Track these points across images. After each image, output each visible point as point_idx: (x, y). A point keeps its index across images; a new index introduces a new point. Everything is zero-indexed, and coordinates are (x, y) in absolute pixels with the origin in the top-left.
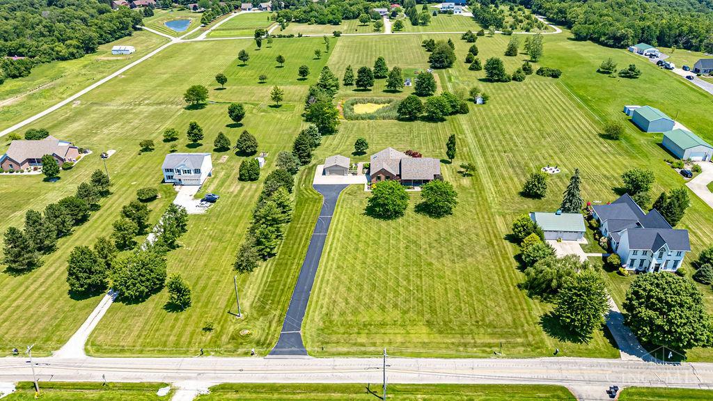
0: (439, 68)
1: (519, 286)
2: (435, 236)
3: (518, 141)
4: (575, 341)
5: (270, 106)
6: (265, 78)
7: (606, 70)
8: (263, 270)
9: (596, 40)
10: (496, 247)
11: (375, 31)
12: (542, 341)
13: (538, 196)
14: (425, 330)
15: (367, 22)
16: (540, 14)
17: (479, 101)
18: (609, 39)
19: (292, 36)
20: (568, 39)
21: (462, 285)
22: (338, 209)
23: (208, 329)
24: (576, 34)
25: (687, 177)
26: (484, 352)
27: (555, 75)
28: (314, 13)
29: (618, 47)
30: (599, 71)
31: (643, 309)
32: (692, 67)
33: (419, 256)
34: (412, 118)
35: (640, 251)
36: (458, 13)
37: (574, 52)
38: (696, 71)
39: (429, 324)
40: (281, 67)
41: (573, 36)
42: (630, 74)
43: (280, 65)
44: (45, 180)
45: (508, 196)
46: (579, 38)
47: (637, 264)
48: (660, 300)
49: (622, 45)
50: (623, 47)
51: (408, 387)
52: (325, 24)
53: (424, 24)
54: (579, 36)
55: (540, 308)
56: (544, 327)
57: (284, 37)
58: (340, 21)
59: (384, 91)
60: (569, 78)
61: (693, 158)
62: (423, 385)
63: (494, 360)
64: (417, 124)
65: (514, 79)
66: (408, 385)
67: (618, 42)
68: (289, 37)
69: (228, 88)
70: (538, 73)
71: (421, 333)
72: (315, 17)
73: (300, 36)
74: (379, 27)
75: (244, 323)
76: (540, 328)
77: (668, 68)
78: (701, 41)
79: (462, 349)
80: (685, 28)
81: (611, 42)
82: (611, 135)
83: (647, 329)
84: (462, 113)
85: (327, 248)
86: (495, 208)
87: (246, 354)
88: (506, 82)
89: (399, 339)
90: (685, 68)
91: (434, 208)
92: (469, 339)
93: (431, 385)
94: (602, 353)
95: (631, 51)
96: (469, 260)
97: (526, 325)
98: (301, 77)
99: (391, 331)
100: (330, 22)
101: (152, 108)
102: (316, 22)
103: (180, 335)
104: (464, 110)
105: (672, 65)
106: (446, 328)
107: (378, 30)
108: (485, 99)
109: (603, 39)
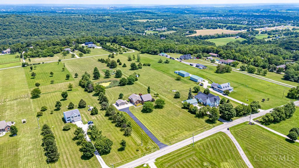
0: (113, 68)
1: (195, 117)
2: (167, 113)
3: (159, 85)
4: (215, 123)
5: (68, 91)
6: (53, 81)
7: (160, 62)
8: (133, 134)
9: (148, 53)
10: (182, 111)
12: (210, 126)
13: (179, 97)
14: (186, 132)
16: (122, 45)
17: (138, 76)
18: (152, 52)
19: (40, 63)
20: (139, 53)
21: (184, 121)
22: (134, 114)
23: (137, 151)
25: (202, 86)
26: (202, 131)
27: (149, 65)
28: (40, 53)
30: (158, 62)
31: (225, 112)
32: (179, 58)
33: (168, 118)
34: (124, 85)
35: (212, 103)
36: (96, 48)
37: (146, 57)
38: (181, 59)
39: (186, 130)
40: (52, 76)
41: (141, 52)
42: (167, 62)
45: (172, 99)
47: (212, 105)
48: (228, 109)
50: (157, 54)
51: (195, 143)
52: (47, 57)
53: (88, 53)
54: (143, 52)
55: (203, 120)
57: (36, 64)
58: (54, 55)
59: (104, 78)
60: (153, 66)
61: (200, 81)
62: (197, 141)
63: (205, 132)
64: (126, 86)
67: (155, 53)
68: (38, 64)
69: (40, 88)
70: (143, 65)
71: (187, 133)
73: (43, 63)
74: (73, 56)
75: (145, 146)
76: (206, 123)
77: (173, 59)
78: (174, 50)
79: (197, 133)
80: (169, 47)
81: (153, 53)
82: (178, 79)
83: (227, 115)
85: (144, 124)
86: (172, 103)
87: (154, 151)
88: (138, 69)
90: (177, 59)
91: (159, 106)
92: (197, 130)
94: (220, 124)
95: (160, 55)
96: (179, 115)
97: (204, 124)
98: (67, 79)
99: (180, 135)
103: (132, 155)
104: (136, 80)
105: (174, 58)
106: (190, 130)
108: (139, 75)
109: (150, 52)
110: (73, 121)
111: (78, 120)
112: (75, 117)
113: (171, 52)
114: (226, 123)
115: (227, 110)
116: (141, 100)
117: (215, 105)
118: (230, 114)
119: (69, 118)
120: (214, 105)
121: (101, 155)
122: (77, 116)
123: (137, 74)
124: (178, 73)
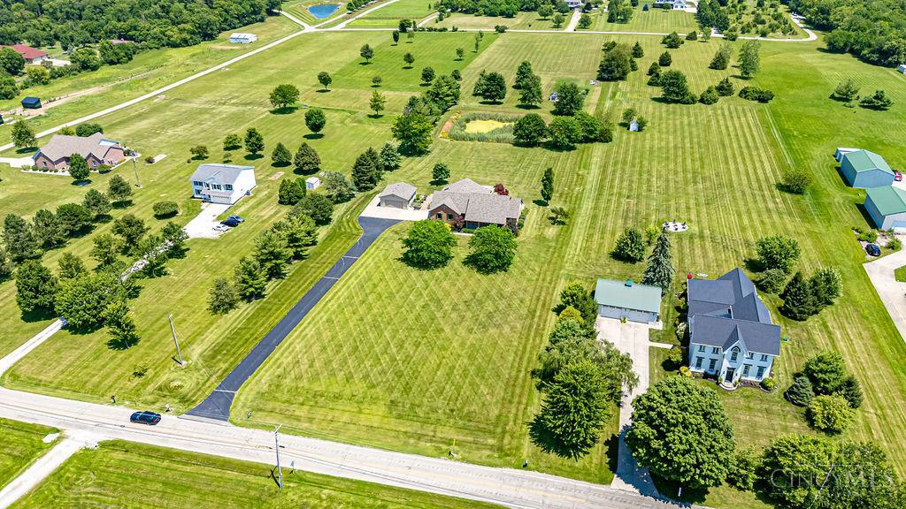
0: (607, 80)
1: (533, 373)
3: (655, 185)
4: (563, 453)
5: (369, 116)
6: (379, 81)
10: (536, 319)
11: (555, 27)
12: (519, 448)
13: (634, 259)
14: (383, 411)
15: (547, 15)
16: (799, 13)
17: (633, 126)
19: (445, 30)
20: (819, 49)
21: (463, 361)
22: (371, 250)
23: (139, 374)
24: (830, 44)
26: (437, 449)
27: (764, 99)
28: (483, 2)
29: (884, 65)
33: (434, 319)
34: (531, 144)
35: (708, 349)
36: (679, 8)
39: (392, 404)
40: (407, 68)
41: (825, 46)
42: (874, 103)
43: (408, 65)
44: (75, 183)
45: (593, 256)
46: (833, 49)
49: (890, 62)
50: (890, 65)
51: (319, 478)
52: (495, 16)
54: (834, 46)
56: (532, 430)
57: (435, 30)
58: (514, 14)
59: (514, 106)
60: (783, 103)
61: (897, 230)
62: (338, 478)
63: (443, 462)
65: (702, 101)
66: (322, 475)
67: (884, 57)
68: (441, 30)
69: (333, 90)
70: (740, 94)
72: (484, 6)
73: (455, 30)
74: (559, 23)
75: (182, 373)
76: (526, 429)
79: (411, 443)
81: (875, 57)
82: (794, 188)
84: (601, 141)
85: (328, 296)
86: (567, 270)
88: (688, 103)
89: (345, 418)
92: (429, 430)
93: (348, 480)
94: (589, 475)
95: (902, 71)
96: (492, 331)
97: (511, 423)
98: (424, 82)
99: (341, 407)
100: (502, 14)
101: (234, 109)
102: (485, 13)
103: (106, 377)
104: (605, 138)
107: (558, 27)
108: (641, 124)
109: (867, 51)
110: (207, 200)
111: (224, 200)
112: (215, 187)
114: (630, 487)
116: (461, 211)
117: (724, 369)
119: (201, 184)
121: (63, 328)
122: (218, 187)
123: (635, 119)
124: (840, 162)
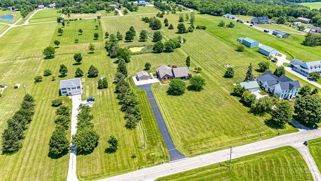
0: (156, 29)
1: (248, 112)
2: (203, 99)
3: (208, 56)
4: (282, 128)
5: (88, 53)
6: (78, 40)
7: (221, 25)
8: (139, 126)
9: (209, 14)
10: (230, 99)
11: (115, 15)
12: (270, 131)
13: (231, 77)
14: (226, 137)
15: (109, 11)
16: (180, 4)
17: (182, 42)
18: (215, 12)
19: (77, 20)
20: (198, 13)
21: (227, 116)
22: (155, 95)
23: (134, 157)
24: (201, 11)
25: (275, 62)
26: (253, 140)
27: (204, 28)
28: (81, 8)
30: (219, 26)
31: (305, 111)
32: (250, 21)
33: (203, 108)
34: (159, 52)
35: (285, 92)
36: (147, 5)
37: (204, 19)
38: (252, 23)
39: (226, 134)
40: (81, 34)
42: (231, 26)
45: (220, 79)
46: (202, 13)
47: (284, 96)
48: (312, 106)
49: (220, 15)
50: (221, 16)
51: (235, 160)
52: (88, 13)
53: (135, 11)
55: (261, 120)
56: (268, 126)
57: (73, 20)
58: (96, 11)
59: (139, 41)
60: (209, 29)
61: (272, 55)
62: (240, 158)
63: (259, 142)
64: (162, 54)
65: (190, 31)
66: (235, 159)
67: (218, 14)
68: (75, 20)
69: (60, 47)
70: (197, 28)
71: (226, 139)
72: (83, 10)
73: (81, 19)
74: (117, 13)
75: (149, 150)
76: (266, 126)
77: (242, 22)
78: (247, 11)
79: (245, 141)
80: (240, 7)
81: (216, 14)
82: (240, 50)
83: (308, 118)
84: (178, 47)
85: (162, 112)
86: (218, 84)
87: (159, 164)
88: (187, 33)
89: (219, 142)
90: (247, 22)
91: (196, 87)
92: (245, 136)
93: (243, 157)
94: (292, 131)
95: (224, 17)
96: (223, 106)
97: (261, 126)
98: (95, 38)
99: (213, 140)
100: (91, 12)
102: (84, 12)
103: (122, 163)
105: (243, 21)
106: (233, 134)
107: (117, 15)
108: (184, 41)
109: (212, 13)
110: (70, 94)
111: (77, 93)
112: (73, 88)
113: (241, 15)
114: (303, 130)
115: (309, 108)
116: (171, 75)
117: (290, 96)
118: (315, 116)
119: (65, 89)
120: (287, 96)
121: (77, 155)
122: (75, 88)
123: (182, 39)
124: (241, 42)
